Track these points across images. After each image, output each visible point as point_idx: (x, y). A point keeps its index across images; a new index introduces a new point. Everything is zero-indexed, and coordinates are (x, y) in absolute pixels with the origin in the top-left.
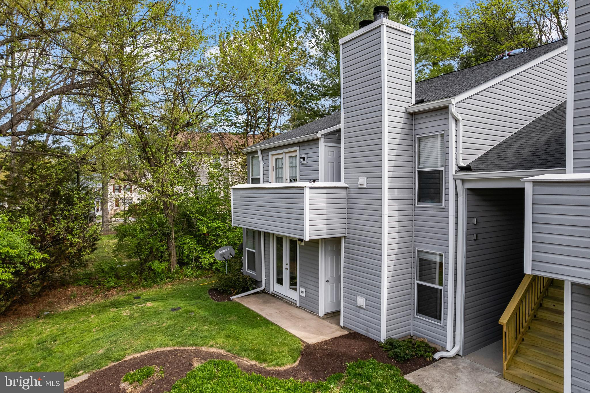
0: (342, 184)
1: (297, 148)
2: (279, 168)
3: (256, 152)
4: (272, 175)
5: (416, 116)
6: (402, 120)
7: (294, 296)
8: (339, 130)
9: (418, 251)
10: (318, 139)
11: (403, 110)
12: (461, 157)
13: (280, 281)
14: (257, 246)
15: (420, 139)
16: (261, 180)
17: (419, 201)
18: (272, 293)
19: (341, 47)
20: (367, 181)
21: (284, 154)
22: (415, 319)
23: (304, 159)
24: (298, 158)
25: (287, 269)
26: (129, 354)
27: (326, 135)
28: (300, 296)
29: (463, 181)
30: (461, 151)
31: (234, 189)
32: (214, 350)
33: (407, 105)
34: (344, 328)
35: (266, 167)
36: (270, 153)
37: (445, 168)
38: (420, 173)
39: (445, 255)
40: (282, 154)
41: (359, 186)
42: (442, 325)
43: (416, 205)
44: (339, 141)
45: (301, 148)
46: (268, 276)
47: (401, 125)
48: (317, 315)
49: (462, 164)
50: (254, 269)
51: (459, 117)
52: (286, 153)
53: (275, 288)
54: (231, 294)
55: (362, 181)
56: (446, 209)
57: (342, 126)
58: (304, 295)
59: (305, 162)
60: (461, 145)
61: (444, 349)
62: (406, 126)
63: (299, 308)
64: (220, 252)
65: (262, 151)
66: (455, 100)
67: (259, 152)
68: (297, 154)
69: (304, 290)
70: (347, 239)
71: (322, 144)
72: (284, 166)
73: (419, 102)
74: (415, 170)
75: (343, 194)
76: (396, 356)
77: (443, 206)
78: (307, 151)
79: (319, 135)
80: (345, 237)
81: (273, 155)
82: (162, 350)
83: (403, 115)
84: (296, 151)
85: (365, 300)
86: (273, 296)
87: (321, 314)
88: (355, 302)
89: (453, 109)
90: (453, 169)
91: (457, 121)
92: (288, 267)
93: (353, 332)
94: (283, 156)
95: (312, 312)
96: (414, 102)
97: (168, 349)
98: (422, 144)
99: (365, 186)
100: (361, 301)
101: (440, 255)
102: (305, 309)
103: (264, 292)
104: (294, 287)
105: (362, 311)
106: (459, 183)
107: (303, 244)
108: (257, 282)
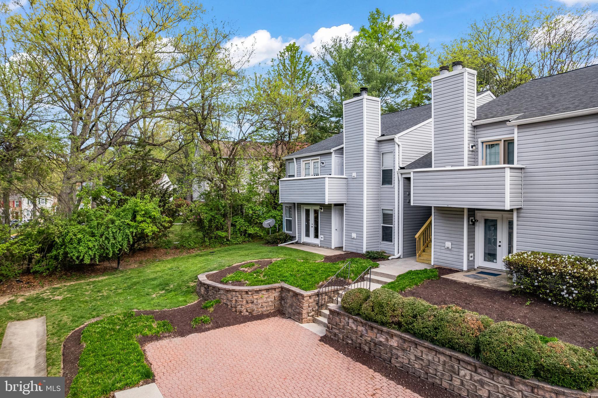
0: (344, 176)
1: (319, 157)
2: (307, 169)
3: (293, 159)
4: (303, 172)
5: (380, 142)
6: (374, 144)
7: (317, 241)
8: (343, 148)
9: (382, 209)
10: (331, 153)
11: (375, 139)
12: (401, 163)
13: (308, 235)
14: (293, 216)
15: (383, 154)
16: (296, 175)
17: (382, 184)
18: (302, 243)
19: (344, 106)
20: (356, 174)
21: (310, 160)
22: (381, 243)
23: (323, 163)
24: (319, 163)
25: (312, 227)
27: (335, 151)
29: (402, 174)
30: (401, 159)
31: (281, 181)
33: (376, 137)
34: (345, 251)
35: (299, 168)
36: (302, 160)
37: (394, 168)
38: (383, 171)
39: (394, 209)
41: (353, 177)
42: (393, 244)
43: (381, 186)
44: (342, 154)
45: (322, 157)
46: (300, 233)
47: (374, 147)
48: (331, 249)
49: (401, 166)
50: (291, 230)
51: (399, 143)
52: (312, 160)
53: (304, 239)
54: (278, 243)
55: (354, 174)
56: (394, 188)
57: (344, 145)
58: (323, 239)
59: (324, 165)
60: (401, 157)
61: (394, 255)
62: (376, 147)
63: (320, 247)
64: (266, 223)
65: (296, 158)
66: (397, 136)
67: (295, 159)
68: (319, 160)
69: (323, 236)
70: (346, 205)
71: (333, 155)
72: (310, 167)
73: (383, 135)
74: (381, 169)
75: (344, 181)
76: (370, 256)
77: (393, 186)
78: (325, 159)
79: (332, 151)
80: (346, 203)
83: (374, 142)
85: (356, 234)
87: (333, 247)
88: (351, 237)
89: (396, 140)
90: (397, 168)
91: (399, 145)
92: (313, 225)
93: (350, 252)
94: (310, 162)
95: (327, 248)
96: (380, 135)
98: (384, 156)
99: (356, 177)
100: (354, 235)
101: (392, 210)
102: (323, 247)
103: (297, 243)
104: (316, 236)
105: (354, 240)
106: (400, 175)
107: (322, 211)
108: (293, 237)
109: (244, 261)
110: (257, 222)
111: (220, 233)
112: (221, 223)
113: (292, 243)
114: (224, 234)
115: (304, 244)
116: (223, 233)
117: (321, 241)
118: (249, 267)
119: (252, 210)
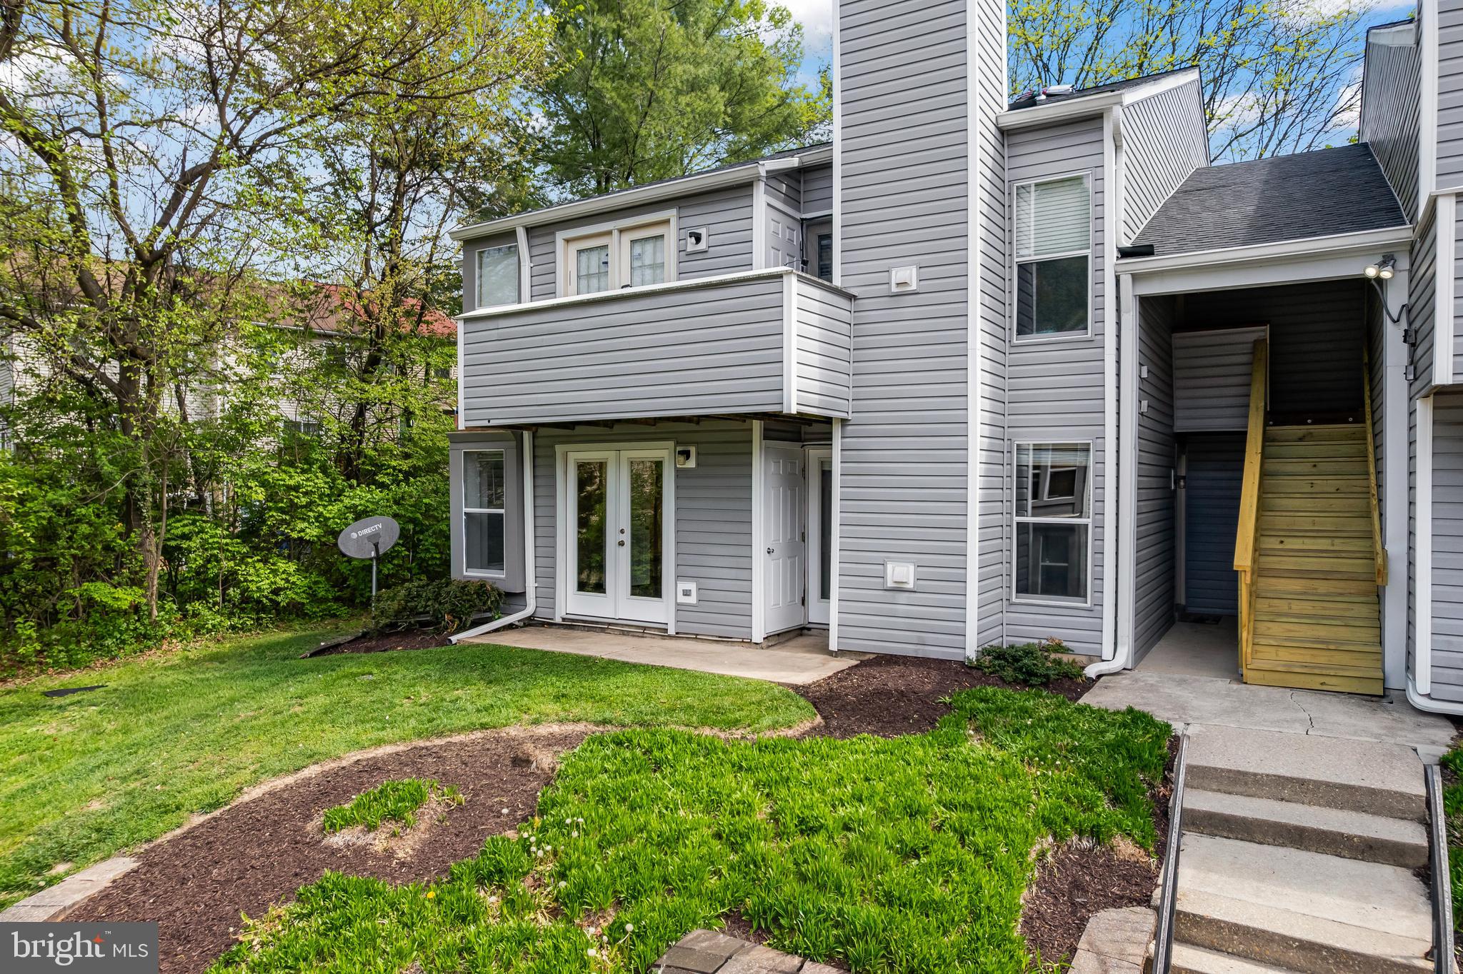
0: (842, 289)
1: (671, 214)
2: (589, 275)
3: (510, 235)
5: (1011, 138)
6: (993, 141)
7: (652, 611)
9: (1021, 447)
11: (994, 118)
12: (1122, 229)
13: (592, 583)
14: (506, 496)
17: (1021, 331)
18: (564, 619)
20: (918, 275)
21: (616, 233)
22: (1013, 608)
23: (697, 238)
24: (674, 238)
25: (621, 544)
26: (255, 782)
27: (774, 176)
28: (677, 604)
29: (1136, 278)
30: (1122, 215)
31: (467, 320)
32: (551, 730)
33: (998, 110)
34: (841, 653)
35: (543, 275)
36: (560, 236)
37: (1094, 252)
38: (1024, 266)
39: (1095, 445)
40: (609, 233)
41: (894, 289)
42: (1088, 605)
43: (1015, 341)
45: (685, 212)
46: (547, 575)
47: (992, 151)
48: (744, 642)
49: (1125, 243)
51: (1123, 138)
52: (621, 231)
53: (571, 602)
55: (904, 276)
58: (692, 600)
59: (703, 246)
60: (1122, 202)
62: (998, 157)
63: (678, 636)
64: (354, 535)
65: (529, 230)
67: (521, 235)
68: (672, 228)
69: (692, 586)
70: (850, 428)
71: (761, 197)
72: (611, 268)
73: (1020, 104)
74: (1011, 261)
75: (844, 311)
77: (1089, 335)
78: (706, 220)
79: (763, 170)
80: (844, 422)
81: (568, 241)
82: (371, 755)
83: (993, 129)
84: (667, 222)
85: (912, 568)
86: (571, 627)
87: (758, 637)
88: (881, 580)
89: (1119, 119)
90: (1112, 250)
91: (1119, 146)
92: (627, 538)
93: (872, 657)
95: (723, 640)
96: (1006, 105)
97: (389, 749)
99: (913, 287)
100: (901, 572)
101: (1086, 449)
102: (696, 637)
103: (530, 622)
104: (648, 585)
105: (902, 597)
106: (1126, 281)
107: (691, 464)
108: (509, 595)
109: (313, 757)
110: (288, 538)
111: (101, 591)
112: (108, 548)
113: (511, 627)
114: (125, 597)
115: (571, 625)
116: (119, 593)
117: (680, 607)
118: (396, 816)
119: (264, 484)
